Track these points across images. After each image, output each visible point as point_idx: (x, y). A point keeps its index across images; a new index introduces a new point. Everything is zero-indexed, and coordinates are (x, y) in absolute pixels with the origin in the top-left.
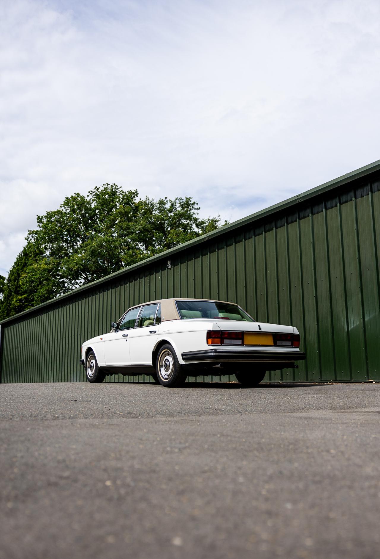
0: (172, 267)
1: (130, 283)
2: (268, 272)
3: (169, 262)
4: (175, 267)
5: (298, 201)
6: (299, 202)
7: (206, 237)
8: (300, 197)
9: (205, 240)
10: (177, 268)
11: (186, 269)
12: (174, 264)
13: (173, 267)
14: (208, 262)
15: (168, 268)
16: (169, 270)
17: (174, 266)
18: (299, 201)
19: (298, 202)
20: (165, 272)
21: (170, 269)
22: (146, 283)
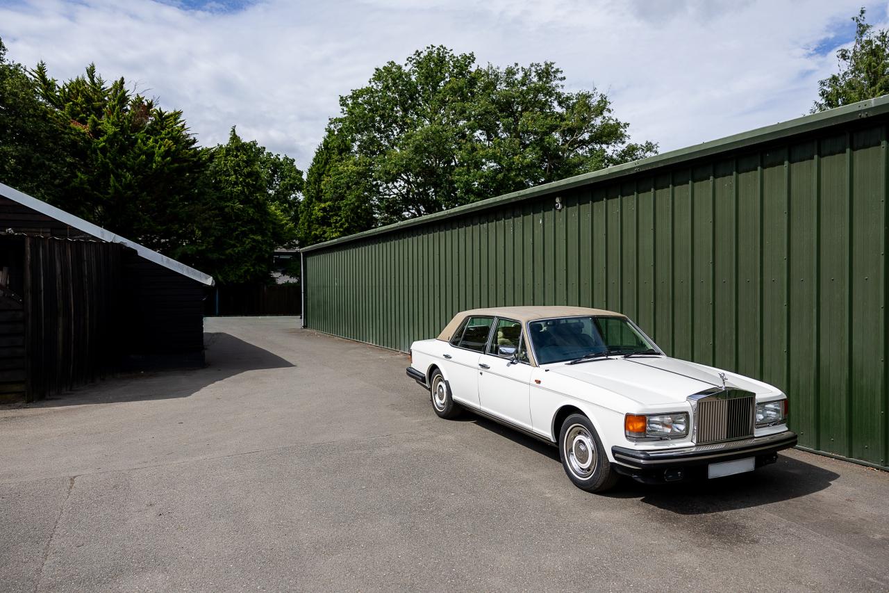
0: (563, 207)
1: (488, 222)
2: (766, 243)
3: (558, 200)
4: (569, 209)
5: (860, 116)
6: (863, 119)
7: (635, 168)
8: (866, 107)
9: (632, 172)
10: (573, 211)
11: (590, 215)
12: (566, 203)
13: (565, 207)
14: (634, 209)
15: (556, 209)
16: (557, 212)
17: (567, 207)
18: (864, 116)
19: (859, 118)
20: (549, 215)
21: (560, 210)
22: (516, 228)
